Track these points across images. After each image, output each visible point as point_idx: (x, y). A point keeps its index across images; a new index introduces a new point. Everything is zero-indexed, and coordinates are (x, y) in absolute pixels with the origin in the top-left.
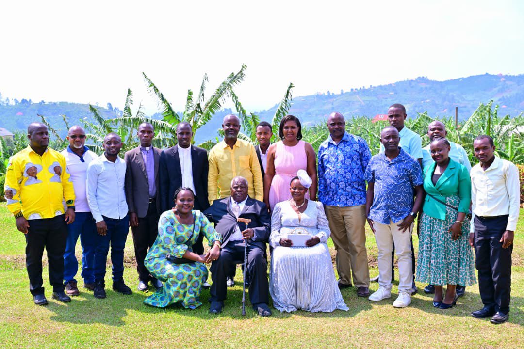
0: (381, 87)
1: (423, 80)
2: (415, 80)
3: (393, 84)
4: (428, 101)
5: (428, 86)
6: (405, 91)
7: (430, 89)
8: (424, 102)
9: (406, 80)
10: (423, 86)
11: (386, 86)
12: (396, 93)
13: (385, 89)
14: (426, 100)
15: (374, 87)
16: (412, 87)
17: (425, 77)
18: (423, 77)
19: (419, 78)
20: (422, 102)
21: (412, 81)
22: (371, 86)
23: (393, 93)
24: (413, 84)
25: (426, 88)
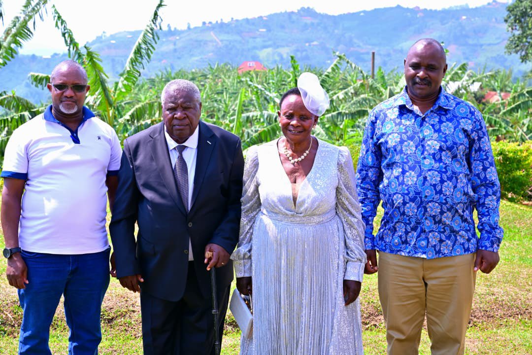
0: (247, 20)
1: (308, 12)
2: (296, 11)
3: (265, 17)
4: (315, 43)
5: (316, 21)
6: (283, 27)
7: (318, 24)
8: (310, 45)
9: (283, 11)
10: (308, 20)
11: (255, 19)
12: (269, 30)
13: (253, 24)
14: (313, 41)
15: (237, 21)
16: (293, 22)
17: (311, 7)
18: (308, 8)
19: (303, 9)
20: (307, 44)
21: (292, 13)
22: (232, 19)
23: (264, 30)
24: (294, 17)
25: (313, 24)
